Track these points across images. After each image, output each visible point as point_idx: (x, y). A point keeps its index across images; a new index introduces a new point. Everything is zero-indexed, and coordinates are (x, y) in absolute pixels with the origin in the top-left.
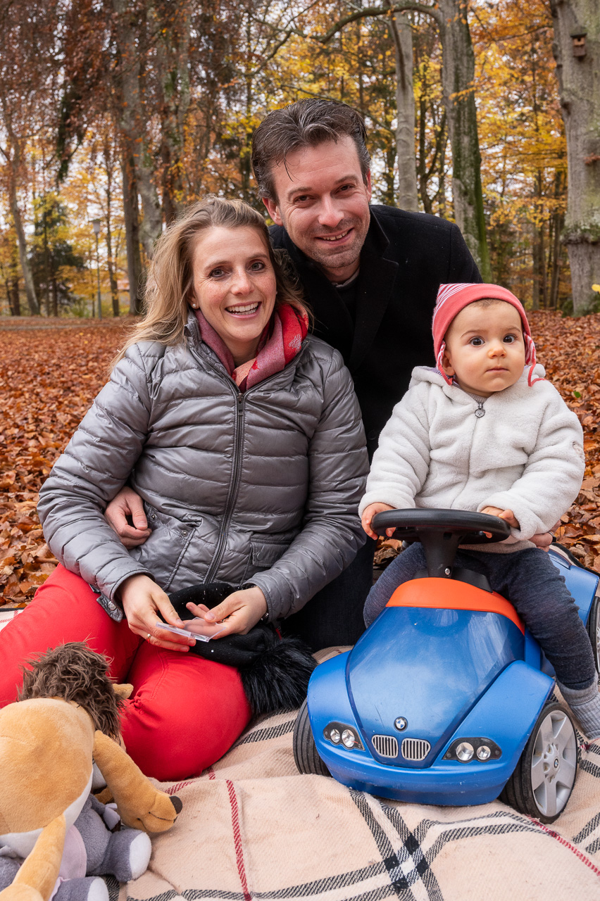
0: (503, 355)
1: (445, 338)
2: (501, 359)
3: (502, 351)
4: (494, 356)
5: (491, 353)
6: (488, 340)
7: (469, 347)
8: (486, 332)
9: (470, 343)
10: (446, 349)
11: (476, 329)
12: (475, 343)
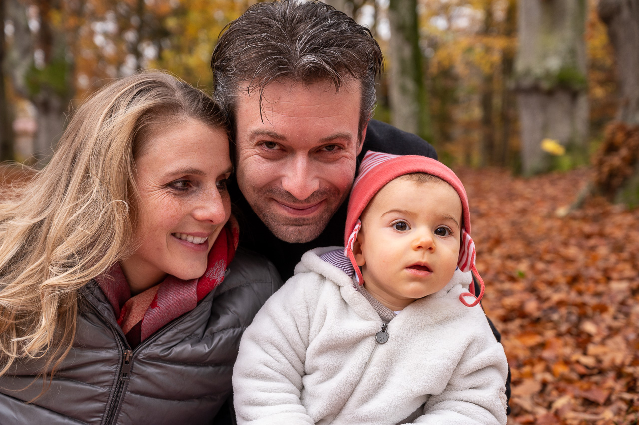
0: (430, 249)
1: (362, 217)
2: (427, 253)
3: (431, 244)
4: (419, 247)
5: (418, 244)
6: (415, 226)
7: (390, 231)
8: (414, 215)
9: (392, 226)
10: (361, 231)
11: (403, 209)
12: (398, 228)
